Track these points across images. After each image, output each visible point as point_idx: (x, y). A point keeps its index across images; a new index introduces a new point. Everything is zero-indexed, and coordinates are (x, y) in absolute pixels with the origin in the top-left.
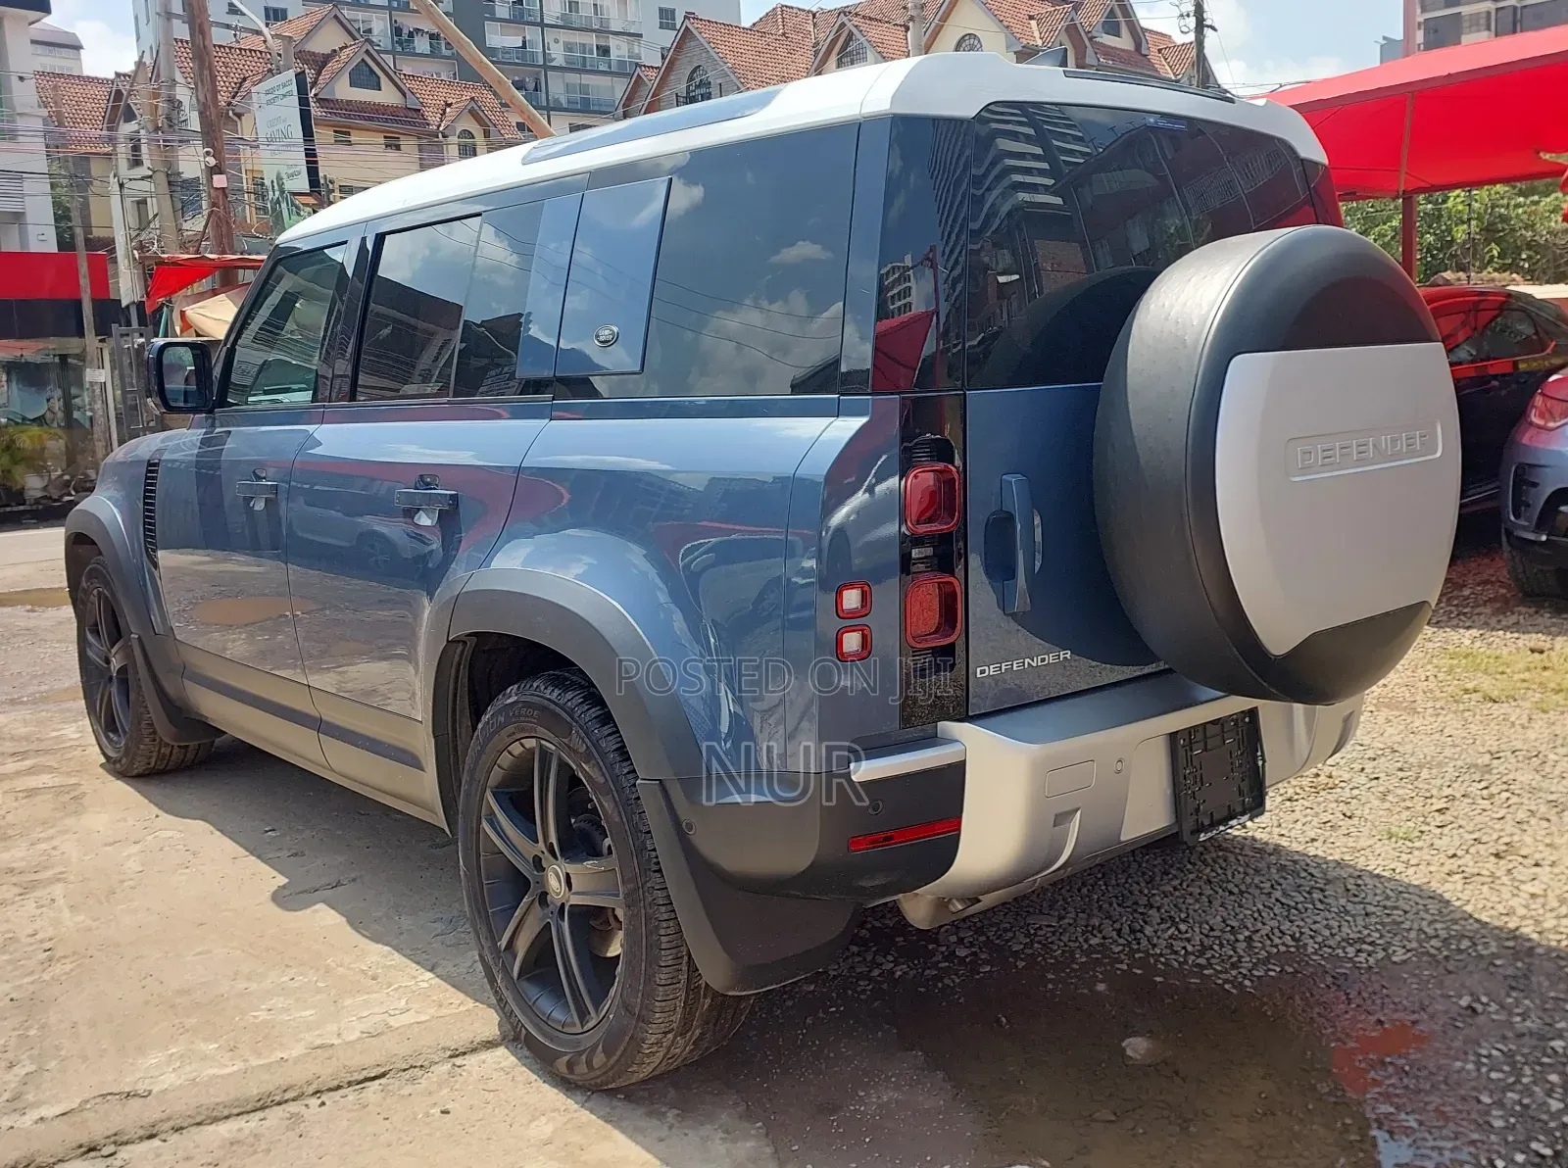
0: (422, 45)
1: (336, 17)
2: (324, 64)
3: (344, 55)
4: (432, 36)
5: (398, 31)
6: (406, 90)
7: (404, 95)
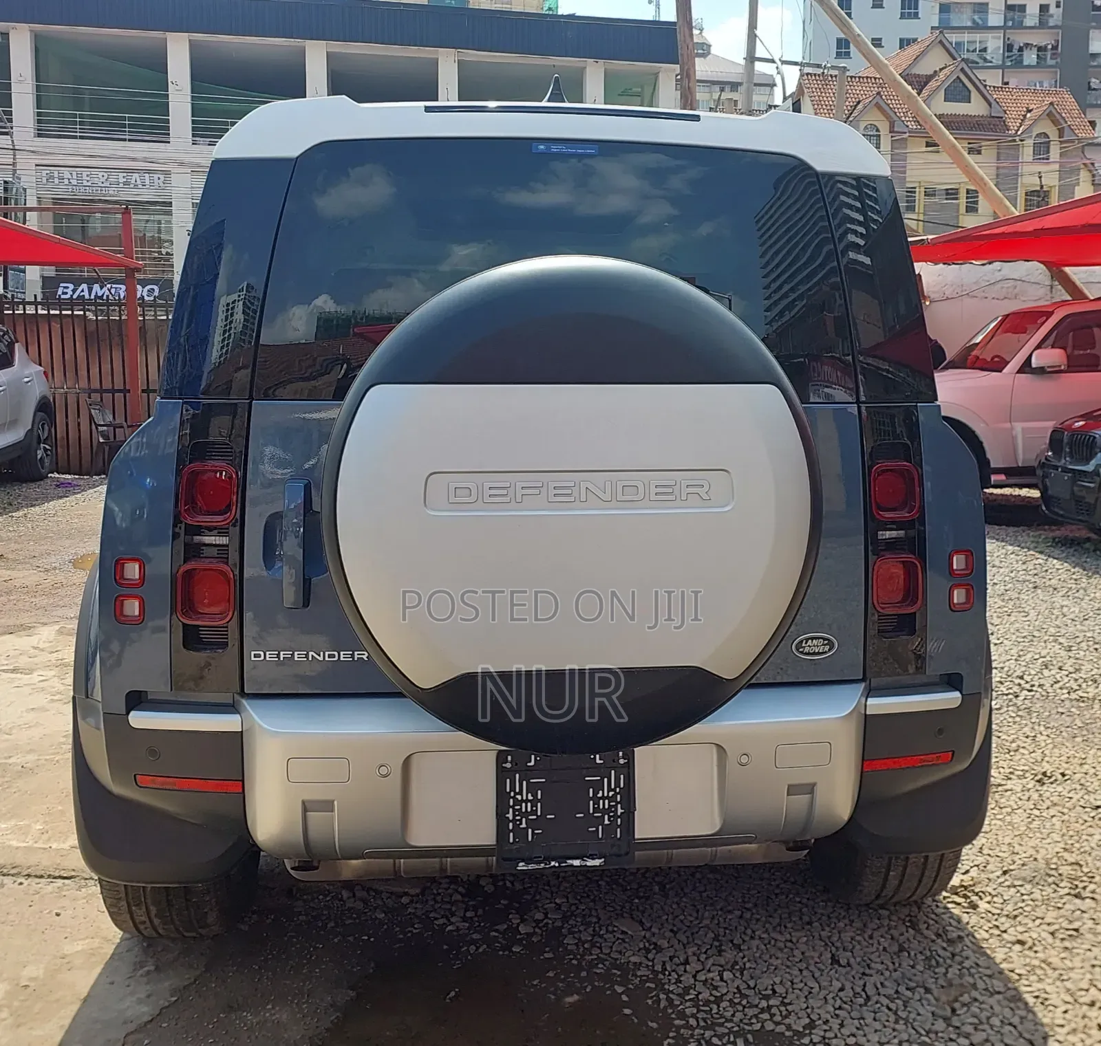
0: (1030, 58)
1: (941, 42)
2: (926, 84)
3: (942, 75)
4: (1040, 49)
5: (1009, 47)
6: (992, 101)
7: (990, 105)
